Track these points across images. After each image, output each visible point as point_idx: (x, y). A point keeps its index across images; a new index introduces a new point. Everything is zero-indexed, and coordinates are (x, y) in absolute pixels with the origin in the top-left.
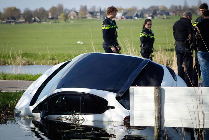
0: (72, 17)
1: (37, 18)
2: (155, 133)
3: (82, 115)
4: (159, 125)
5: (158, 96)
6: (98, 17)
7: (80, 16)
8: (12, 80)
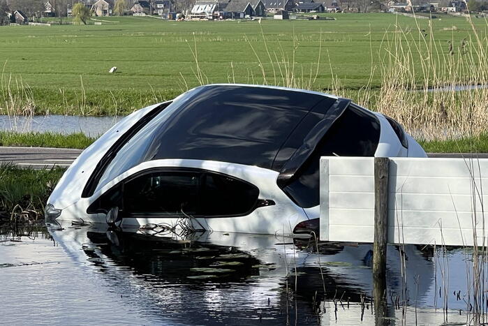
0: (99, 13)
1: (19, 15)
2: (375, 257)
3: (197, 219)
4: (383, 240)
5: (383, 177)
6: (160, 12)
7: (117, 10)
8: (17, 145)
